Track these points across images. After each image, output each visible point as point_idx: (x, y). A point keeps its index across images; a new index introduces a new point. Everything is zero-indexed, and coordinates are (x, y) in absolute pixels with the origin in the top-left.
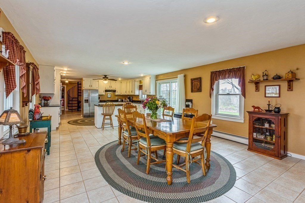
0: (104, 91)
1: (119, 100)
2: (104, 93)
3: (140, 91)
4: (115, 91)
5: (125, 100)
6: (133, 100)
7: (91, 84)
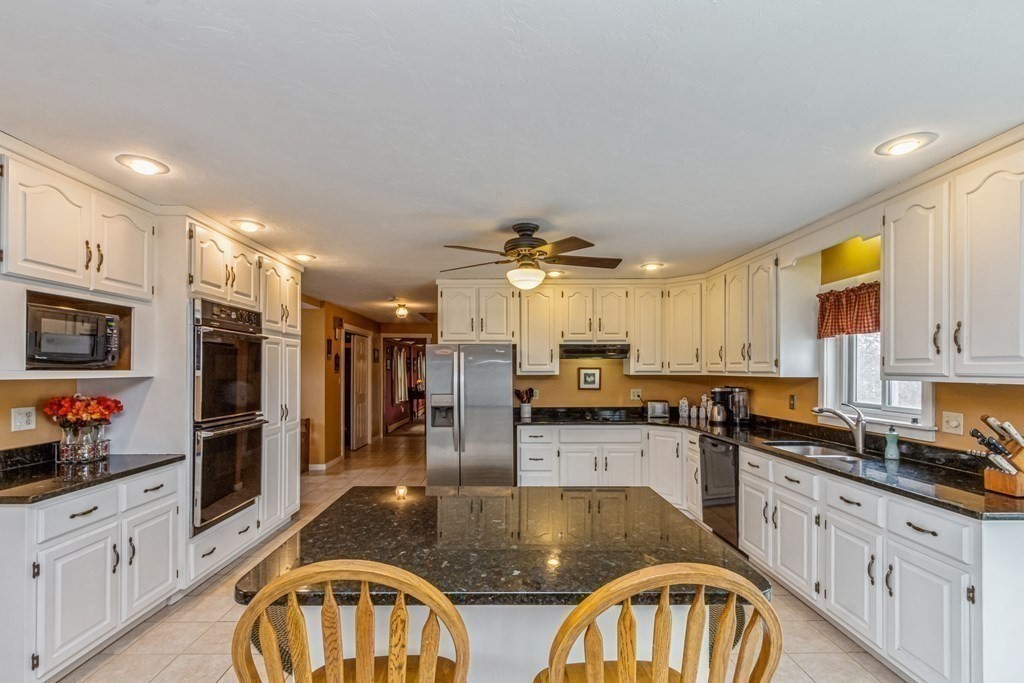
0: (557, 352)
1: (658, 409)
2: (554, 368)
3: (829, 343)
4: (623, 351)
5: (694, 410)
6: (754, 417)
7: (478, 311)
